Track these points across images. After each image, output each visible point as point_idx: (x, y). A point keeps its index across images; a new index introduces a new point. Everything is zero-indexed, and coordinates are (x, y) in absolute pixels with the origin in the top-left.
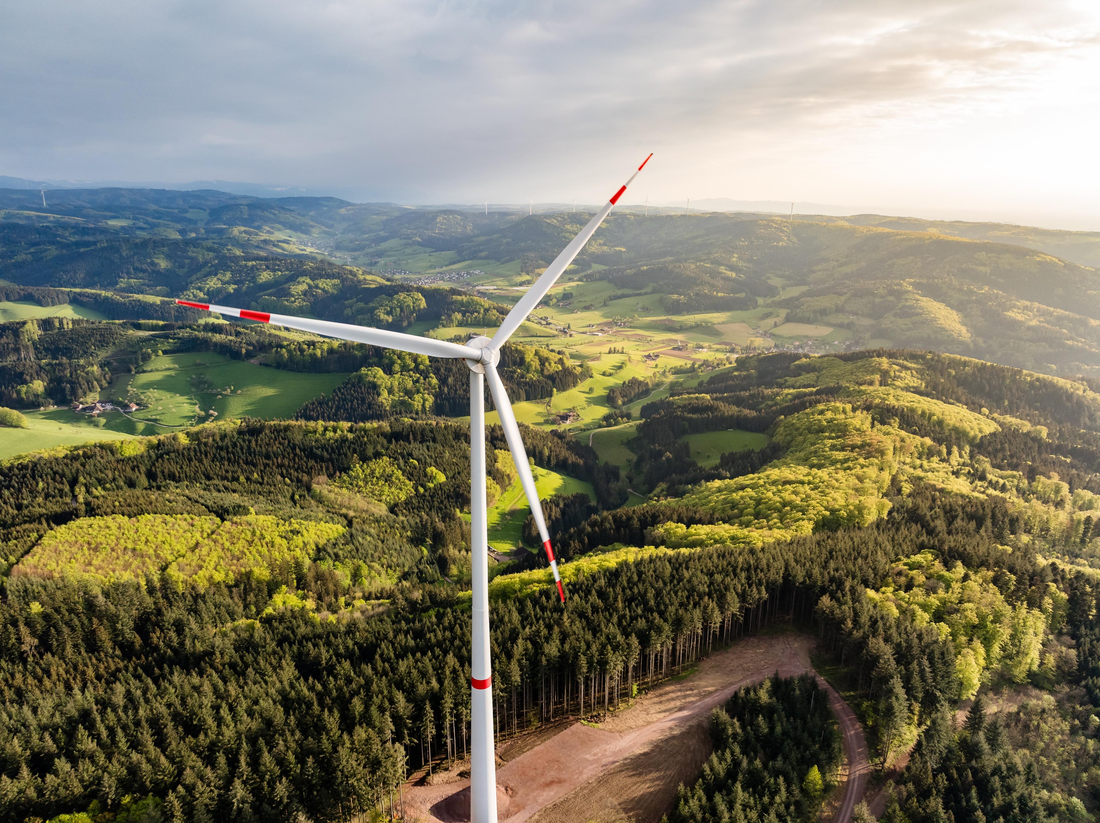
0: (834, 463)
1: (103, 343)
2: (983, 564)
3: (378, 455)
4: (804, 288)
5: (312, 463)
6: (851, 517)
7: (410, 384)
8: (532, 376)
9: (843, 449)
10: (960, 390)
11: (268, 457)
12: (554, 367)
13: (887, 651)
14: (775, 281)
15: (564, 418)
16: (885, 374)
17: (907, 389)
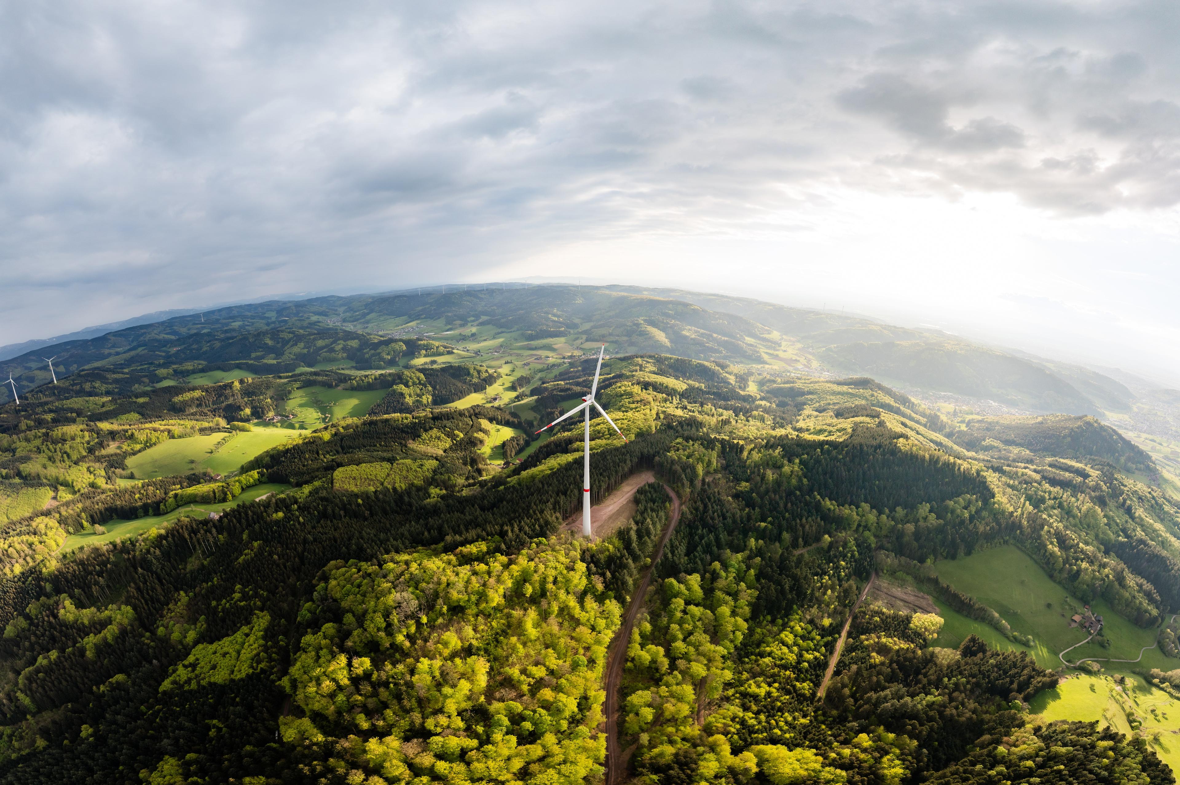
0: (632, 409)
1: (268, 388)
2: (697, 439)
3: (431, 428)
4: (592, 324)
5: (404, 435)
6: (647, 430)
7: (418, 391)
8: (475, 380)
9: (633, 403)
10: (670, 371)
11: (385, 434)
12: (484, 375)
13: (679, 468)
14: (577, 321)
15: (495, 399)
16: (641, 366)
17: (651, 372)
